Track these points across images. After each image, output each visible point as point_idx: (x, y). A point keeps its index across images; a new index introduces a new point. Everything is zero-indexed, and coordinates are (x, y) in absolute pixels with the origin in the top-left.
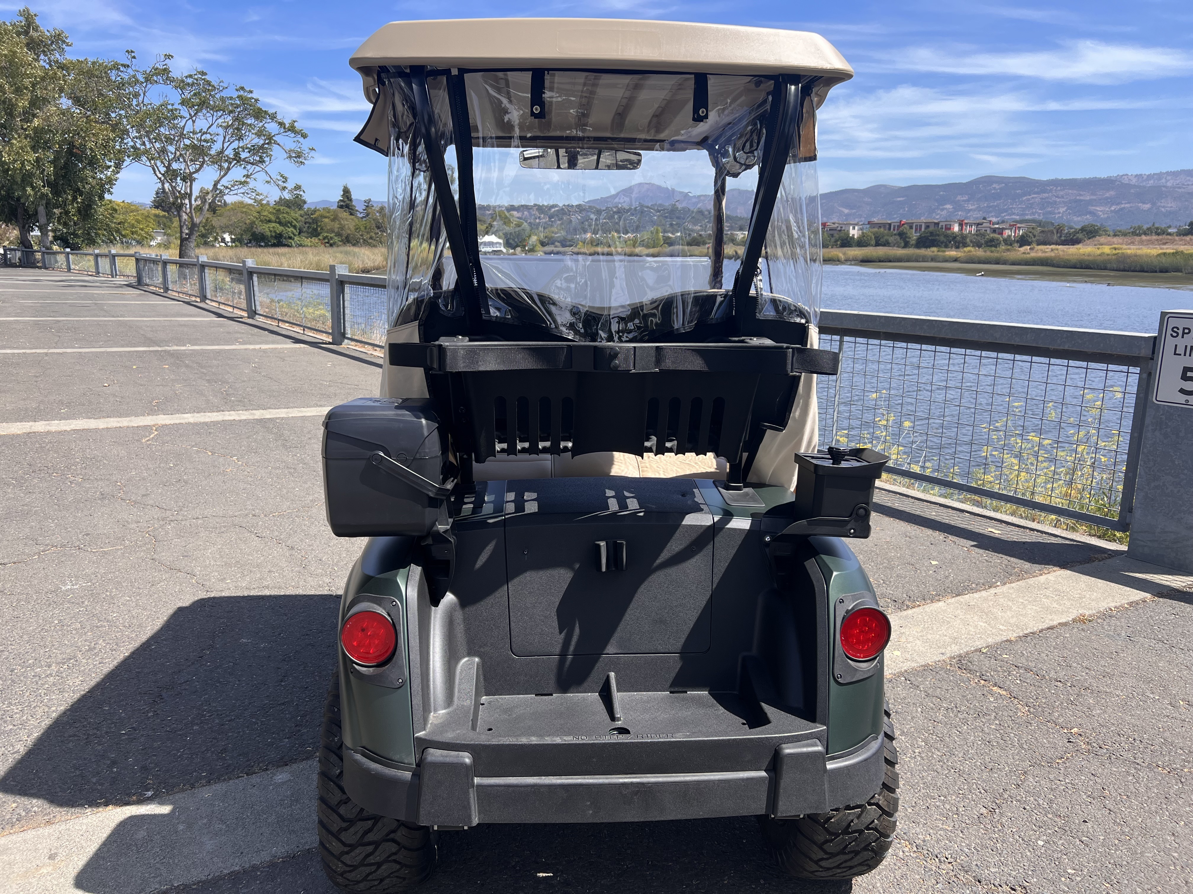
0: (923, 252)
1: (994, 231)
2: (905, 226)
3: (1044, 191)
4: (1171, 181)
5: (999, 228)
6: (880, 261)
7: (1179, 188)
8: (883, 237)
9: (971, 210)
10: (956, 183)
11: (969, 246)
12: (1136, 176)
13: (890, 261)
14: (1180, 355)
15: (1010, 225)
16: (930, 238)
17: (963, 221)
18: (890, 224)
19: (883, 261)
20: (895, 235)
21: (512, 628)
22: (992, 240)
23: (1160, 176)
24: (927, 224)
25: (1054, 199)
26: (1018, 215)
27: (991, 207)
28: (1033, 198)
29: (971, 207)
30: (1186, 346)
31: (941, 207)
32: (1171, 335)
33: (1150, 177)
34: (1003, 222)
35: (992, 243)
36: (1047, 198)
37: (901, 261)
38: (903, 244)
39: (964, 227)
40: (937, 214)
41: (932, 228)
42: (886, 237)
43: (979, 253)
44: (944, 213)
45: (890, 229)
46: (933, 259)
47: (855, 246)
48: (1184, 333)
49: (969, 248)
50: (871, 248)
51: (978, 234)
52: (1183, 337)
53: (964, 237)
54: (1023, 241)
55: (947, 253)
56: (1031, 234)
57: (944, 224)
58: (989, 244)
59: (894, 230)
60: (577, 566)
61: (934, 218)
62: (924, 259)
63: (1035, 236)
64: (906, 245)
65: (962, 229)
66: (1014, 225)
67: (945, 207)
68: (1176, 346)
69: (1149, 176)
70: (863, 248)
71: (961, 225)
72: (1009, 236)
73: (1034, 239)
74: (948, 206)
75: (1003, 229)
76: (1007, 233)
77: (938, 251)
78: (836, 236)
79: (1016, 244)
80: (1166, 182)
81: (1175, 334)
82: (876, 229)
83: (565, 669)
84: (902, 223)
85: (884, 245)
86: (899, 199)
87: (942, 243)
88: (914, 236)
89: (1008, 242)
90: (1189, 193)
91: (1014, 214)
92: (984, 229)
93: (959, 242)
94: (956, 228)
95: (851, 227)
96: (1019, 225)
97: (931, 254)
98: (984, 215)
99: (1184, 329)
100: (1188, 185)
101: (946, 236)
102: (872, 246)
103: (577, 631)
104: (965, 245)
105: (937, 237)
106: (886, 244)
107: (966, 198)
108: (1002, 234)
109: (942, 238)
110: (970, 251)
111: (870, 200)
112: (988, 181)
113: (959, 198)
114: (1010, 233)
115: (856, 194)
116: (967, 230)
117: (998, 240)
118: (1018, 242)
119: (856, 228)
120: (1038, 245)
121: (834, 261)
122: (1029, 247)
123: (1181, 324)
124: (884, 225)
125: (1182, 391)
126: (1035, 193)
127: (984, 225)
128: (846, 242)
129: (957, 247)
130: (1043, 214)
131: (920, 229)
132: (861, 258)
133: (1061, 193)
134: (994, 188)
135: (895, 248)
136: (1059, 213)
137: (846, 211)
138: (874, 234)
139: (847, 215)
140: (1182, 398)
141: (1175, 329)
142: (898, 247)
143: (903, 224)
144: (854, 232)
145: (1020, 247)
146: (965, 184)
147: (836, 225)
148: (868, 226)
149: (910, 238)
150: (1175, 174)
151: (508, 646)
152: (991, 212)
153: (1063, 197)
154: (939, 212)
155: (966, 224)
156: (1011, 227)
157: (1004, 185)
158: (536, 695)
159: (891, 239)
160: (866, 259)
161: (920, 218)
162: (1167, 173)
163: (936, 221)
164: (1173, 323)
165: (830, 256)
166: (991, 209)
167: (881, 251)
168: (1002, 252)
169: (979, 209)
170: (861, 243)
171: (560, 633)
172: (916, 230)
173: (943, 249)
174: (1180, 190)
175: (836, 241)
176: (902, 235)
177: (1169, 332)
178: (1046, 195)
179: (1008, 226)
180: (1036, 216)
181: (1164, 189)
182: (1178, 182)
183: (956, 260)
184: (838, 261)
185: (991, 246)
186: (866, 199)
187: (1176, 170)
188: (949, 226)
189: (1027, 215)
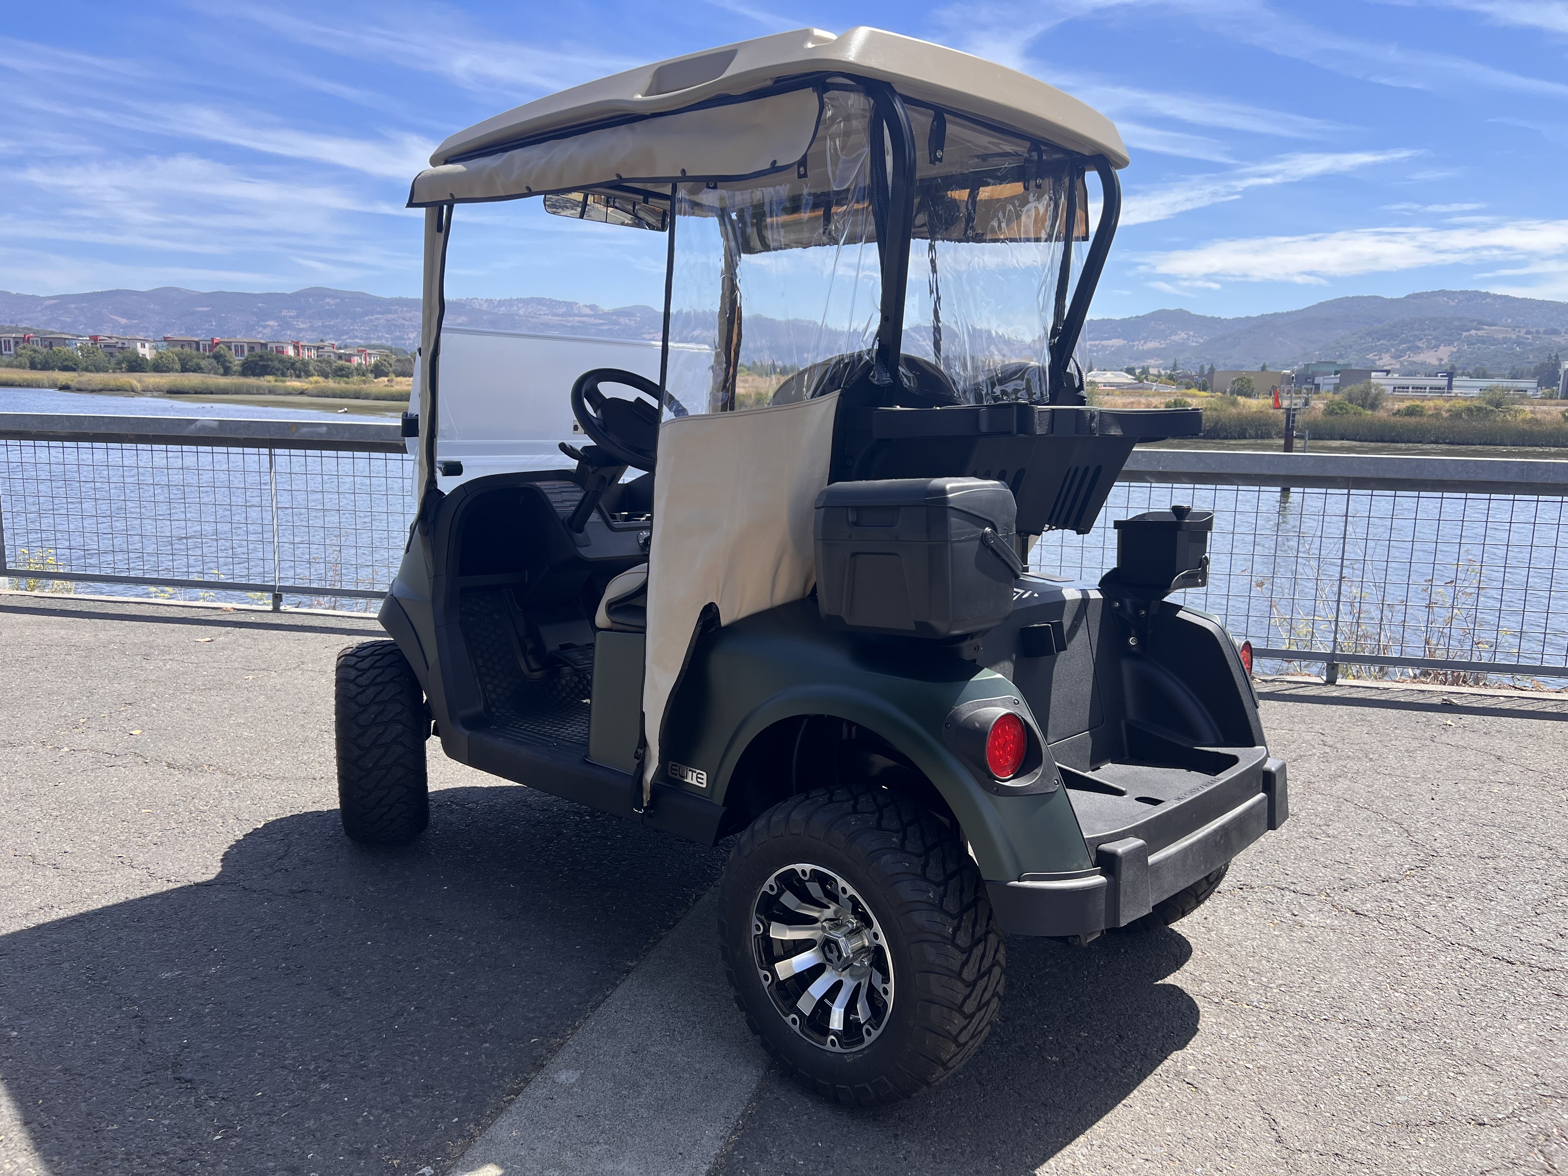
0: (252, 381)
1: (340, 357)
2: (221, 345)
3: (389, 312)
4: (523, 309)
5: (345, 354)
6: (196, 393)
7: (532, 317)
8: (191, 360)
9: (303, 329)
10: (278, 294)
11: (312, 375)
12: (487, 300)
13: (212, 393)
15: (359, 351)
16: (261, 363)
17: (298, 343)
18: (197, 343)
19: (200, 393)
20: (208, 357)
22: (341, 369)
23: (510, 302)
24: (252, 345)
25: (401, 321)
26: (361, 339)
27: (328, 326)
28: (377, 319)
29: (302, 326)
31: (262, 324)
33: (501, 303)
34: (346, 347)
35: (341, 373)
36: (393, 320)
37: (227, 393)
38: (221, 370)
39: (301, 351)
40: (259, 332)
41: (258, 350)
42: (195, 360)
43: (332, 384)
44: (267, 331)
45: (198, 349)
46: (272, 391)
47: (151, 371)
49: (315, 378)
50: (177, 374)
51: (321, 360)
53: (305, 364)
54: (378, 371)
55: (288, 384)
56: (385, 363)
57: (274, 345)
58: (339, 373)
59: (205, 350)
60: (1012, 655)
61: (255, 337)
62: (259, 391)
63: (391, 365)
64: (227, 372)
65: (298, 355)
66: (363, 351)
67: (268, 323)
69: (500, 301)
70: (164, 374)
71: (296, 347)
72: (360, 364)
73: (391, 369)
74: (271, 323)
75: (350, 355)
76: (356, 360)
77: (276, 381)
78: (119, 356)
79: (370, 375)
80: (518, 310)
82: (179, 349)
84: (215, 341)
85: (195, 371)
86: (200, 309)
87: (277, 370)
88: (237, 361)
89: (361, 372)
90: (542, 324)
91: (357, 337)
92: (326, 354)
93: (300, 370)
94: (291, 352)
95: (139, 344)
96: (368, 351)
97: (266, 384)
98: (321, 336)
100: (540, 314)
101: (281, 361)
102: (177, 371)
104: (308, 374)
105: (270, 363)
106: (198, 369)
107: (293, 313)
108: (350, 361)
109: (276, 364)
110: (316, 382)
111: (157, 307)
112: (319, 293)
113: (285, 313)
114: (359, 361)
115: (135, 297)
116: (305, 354)
117: (349, 368)
118: (372, 372)
119: (147, 345)
120: (397, 376)
121: (126, 391)
122: (386, 379)
124: (189, 343)
126: (378, 313)
127: (326, 349)
128: (136, 365)
129: (299, 376)
130: (392, 339)
131: (243, 351)
132: (166, 387)
133: (409, 315)
134: (328, 304)
135: (212, 375)
136: (410, 339)
137: (123, 321)
138: (177, 356)
139: (125, 327)
142: (216, 373)
143: (217, 344)
144: (146, 352)
145: (376, 378)
146: (289, 296)
147: (114, 341)
148: (165, 344)
149: (231, 363)
150: (526, 302)
152: (328, 333)
153: (411, 320)
154: (260, 329)
155: (303, 346)
156: (360, 353)
157: (339, 300)
159: (204, 363)
160: (175, 389)
161: (235, 337)
162: (517, 299)
163: (263, 341)
165: (118, 384)
166: (327, 330)
167: (192, 379)
168: (354, 384)
169: (313, 329)
170: (158, 367)
172: (236, 351)
173: (281, 378)
174: (533, 320)
175: (119, 363)
176: (218, 357)
178: (391, 316)
179: (355, 351)
180: (384, 341)
181: (517, 318)
182: (530, 310)
183: (302, 393)
184: (133, 391)
185: (342, 376)
186: (152, 306)
187: (526, 297)
188: (281, 349)
189: (373, 339)
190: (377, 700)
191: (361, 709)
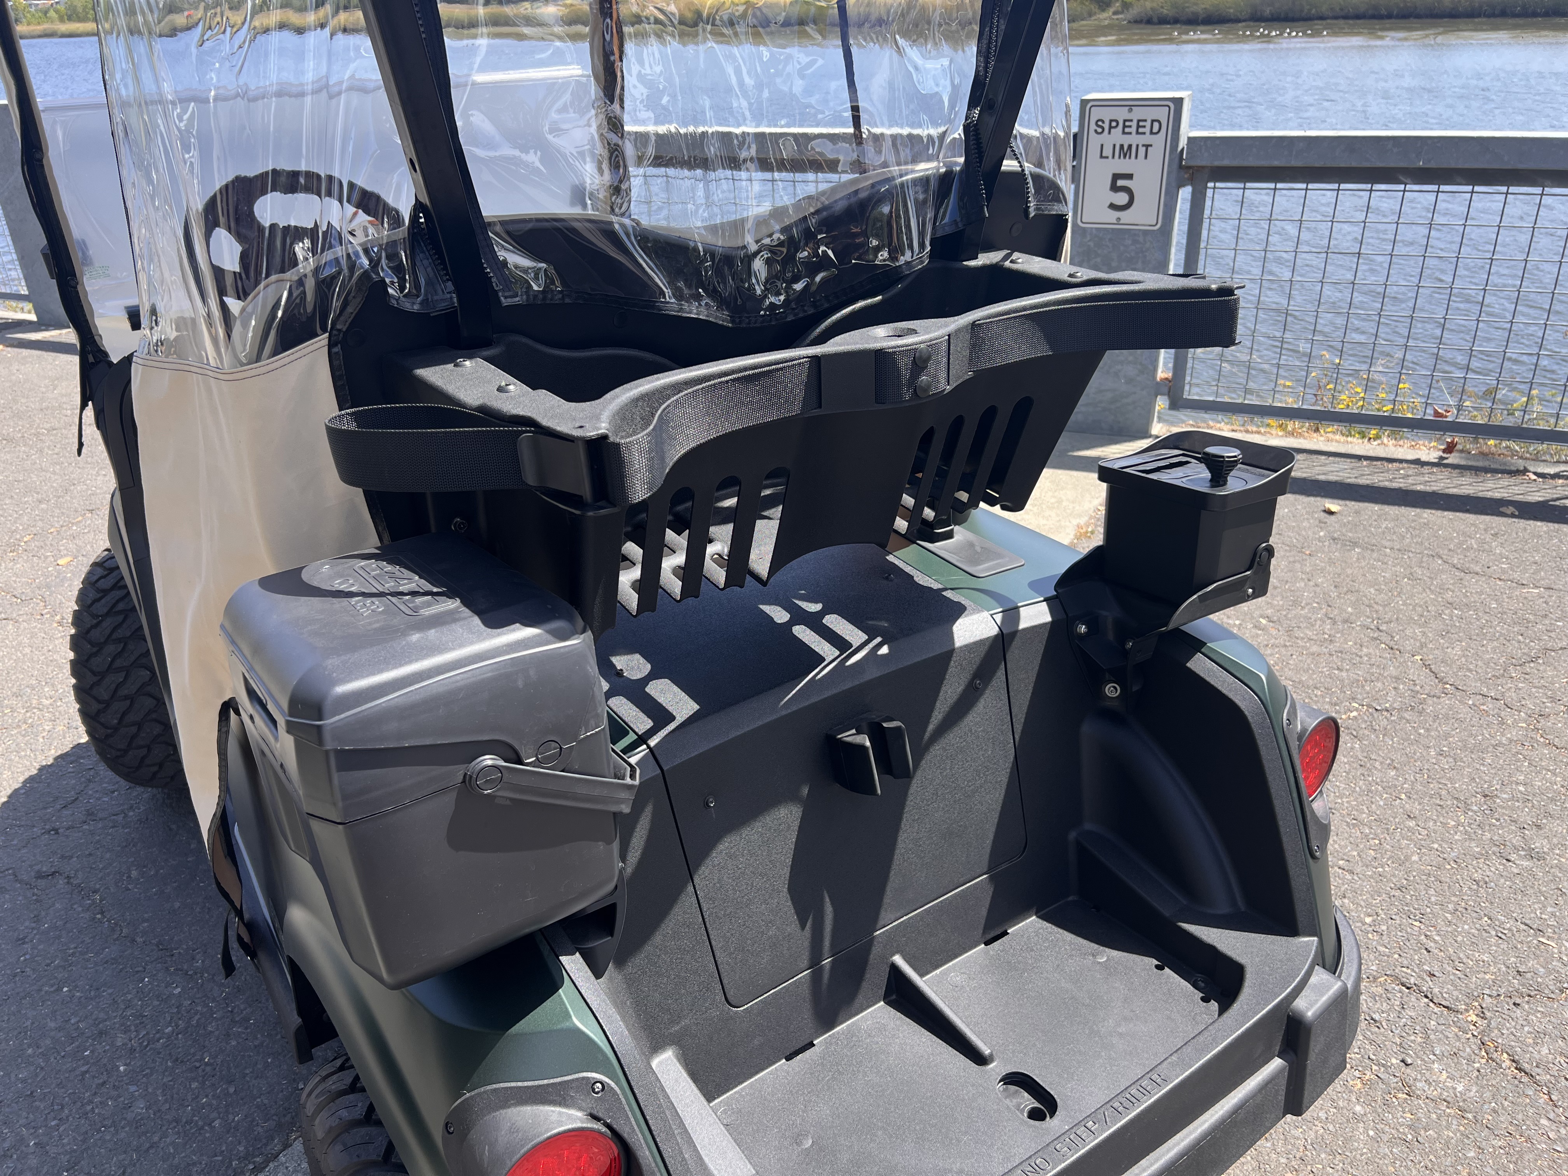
14: (1107, 157)
21: (719, 961)
30: (1114, 145)
32: (1096, 131)
48: (1111, 127)
52: (1109, 132)
60: (805, 791)
68: (1102, 145)
81: (1100, 130)
83: (824, 987)
99: (1111, 121)
103: (829, 909)
123: (1107, 114)
125: (1113, 206)
140: (1114, 215)
141: (1100, 123)
151: (720, 997)
158: (788, 1059)
164: (1096, 113)
171: (803, 927)
177: (1093, 127)
190: (114, 636)
191: (95, 650)
